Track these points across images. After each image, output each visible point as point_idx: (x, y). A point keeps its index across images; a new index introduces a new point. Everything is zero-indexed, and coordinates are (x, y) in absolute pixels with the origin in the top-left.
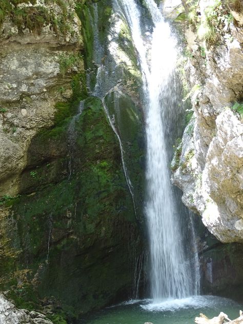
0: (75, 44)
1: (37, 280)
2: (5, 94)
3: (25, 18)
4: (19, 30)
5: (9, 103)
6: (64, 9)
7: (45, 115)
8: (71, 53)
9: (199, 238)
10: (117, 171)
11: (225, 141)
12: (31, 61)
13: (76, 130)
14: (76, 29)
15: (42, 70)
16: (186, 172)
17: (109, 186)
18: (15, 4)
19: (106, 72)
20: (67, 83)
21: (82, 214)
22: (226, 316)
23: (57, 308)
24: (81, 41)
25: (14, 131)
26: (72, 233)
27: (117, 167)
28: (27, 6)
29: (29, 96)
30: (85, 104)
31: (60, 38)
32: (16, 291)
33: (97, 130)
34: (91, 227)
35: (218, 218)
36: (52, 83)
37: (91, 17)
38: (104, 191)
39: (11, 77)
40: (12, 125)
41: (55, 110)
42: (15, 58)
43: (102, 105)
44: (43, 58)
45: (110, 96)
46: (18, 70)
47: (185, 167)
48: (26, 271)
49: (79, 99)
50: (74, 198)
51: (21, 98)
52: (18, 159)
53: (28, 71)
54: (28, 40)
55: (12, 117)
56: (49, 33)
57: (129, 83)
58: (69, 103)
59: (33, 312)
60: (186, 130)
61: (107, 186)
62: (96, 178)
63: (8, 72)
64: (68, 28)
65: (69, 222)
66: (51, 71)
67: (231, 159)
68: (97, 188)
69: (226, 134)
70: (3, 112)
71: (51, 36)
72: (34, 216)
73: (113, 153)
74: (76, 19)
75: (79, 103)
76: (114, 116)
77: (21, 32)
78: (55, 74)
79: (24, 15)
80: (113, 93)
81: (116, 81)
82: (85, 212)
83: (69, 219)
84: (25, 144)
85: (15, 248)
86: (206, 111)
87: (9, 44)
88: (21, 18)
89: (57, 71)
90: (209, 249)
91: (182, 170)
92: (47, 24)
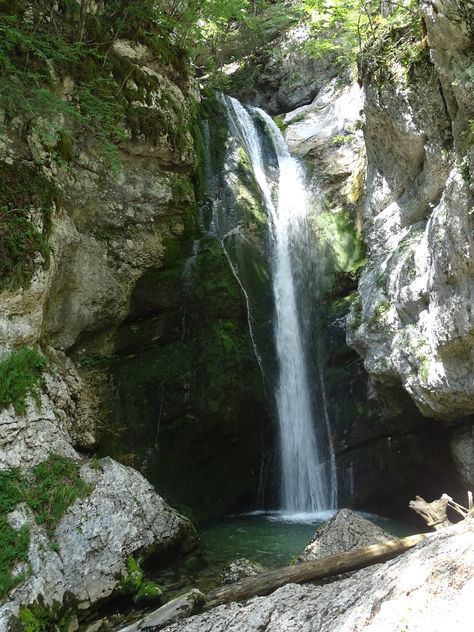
0: (189, 166)
2: (109, 216)
4: (133, 134)
5: (112, 228)
6: (180, 119)
7: (154, 252)
8: (184, 177)
12: (139, 178)
15: (152, 192)
16: (377, 328)
17: (235, 353)
25: (119, 267)
26: (190, 410)
28: (142, 105)
29: (134, 224)
30: (201, 245)
31: (176, 155)
34: (214, 405)
36: (161, 212)
37: (201, 136)
38: (229, 359)
39: (117, 195)
40: (117, 257)
41: (162, 248)
42: (121, 171)
44: (153, 177)
45: (230, 239)
47: (375, 323)
49: (192, 237)
51: (126, 225)
52: (120, 305)
53: (136, 191)
54: (140, 149)
55: (118, 248)
56: (166, 146)
57: (253, 226)
58: (179, 242)
61: (233, 352)
62: (221, 341)
63: (114, 188)
64: (184, 144)
65: (187, 396)
66: (162, 195)
68: (221, 354)
70: (108, 239)
74: (189, 135)
75: (192, 243)
76: (236, 265)
77: (134, 140)
78: (167, 200)
79: (141, 116)
80: (233, 236)
81: (236, 221)
83: (186, 391)
84: (129, 287)
88: (136, 119)
89: (170, 196)
90: (348, 450)
91: (370, 326)
92: (164, 133)
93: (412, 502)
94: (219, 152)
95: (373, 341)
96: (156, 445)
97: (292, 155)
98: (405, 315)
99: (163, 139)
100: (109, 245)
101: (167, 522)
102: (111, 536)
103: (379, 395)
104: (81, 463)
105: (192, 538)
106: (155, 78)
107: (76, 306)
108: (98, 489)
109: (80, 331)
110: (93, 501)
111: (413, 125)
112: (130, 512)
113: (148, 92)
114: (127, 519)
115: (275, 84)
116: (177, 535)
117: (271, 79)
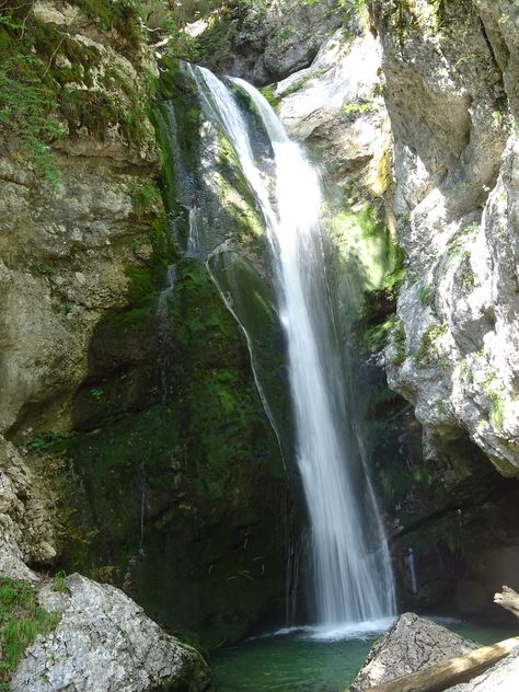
2: (47, 242)
3: (79, 107)
4: (71, 128)
5: (53, 259)
6: (133, 101)
7: (114, 287)
9: (386, 514)
10: (248, 390)
12: (85, 187)
13: (170, 315)
15: (105, 204)
16: (428, 362)
17: (239, 415)
18: (62, 83)
19: (204, 219)
20: (143, 232)
21: (198, 464)
25: (67, 311)
26: (182, 499)
27: (246, 382)
28: (79, 88)
30: (178, 270)
31: (132, 151)
33: (209, 317)
34: (216, 487)
36: (119, 230)
37: (164, 123)
38: (231, 424)
39: (57, 213)
40: (64, 298)
41: (128, 279)
43: (207, 274)
44: (104, 185)
45: (217, 259)
46: (66, 200)
47: (425, 354)
48: (110, 568)
49: (165, 262)
50: (180, 436)
51: (73, 252)
52: (75, 363)
53: (83, 205)
54: (82, 148)
55: (64, 285)
56: (117, 140)
57: (246, 238)
58: (147, 269)
61: (235, 414)
62: (216, 400)
63: (52, 203)
65: (177, 478)
66: (119, 207)
68: (219, 418)
70: (49, 274)
71: (119, 144)
72: (111, 468)
73: (238, 358)
74: (148, 123)
75: (166, 269)
76: (229, 293)
77: (73, 136)
78: (126, 213)
79: (80, 103)
80: (221, 254)
81: (223, 235)
82: (204, 461)
83: (176, 472)
84: (84, 337)
85: (85, 526)
88: (73, 108)
89: (129, 208)
90: (404, 532)
91: (418, 360)
92: (114, 124)
93: (497, 596)
94: (190, 143)
95: (425, 380)
96: (141, 551)
97: (291, 137)
98: (464, 340)
99: (113, 131)
100: (51, 282)
101: (166, 655)
102: (89, 682)
103: (439, 454)
104: (39, 584)
105: (202, 673)
106: (93, 49)
107: (13, 370)
108: (65, 619)
109: (21, 404)
110: (59, 636)
111: (451, 83)
112: (112, 646)
113: (87, 69)
114: (110, 657)
115: (258, 44)
116: (179, 671)
117: (253, 37)
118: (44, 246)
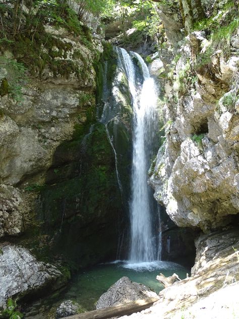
0: (90, 87)
1: (53, 242)
3: (58, 67)
4: (54, 74)
5: (43, 123)
7: (67, 133)
8: (88, 93)
9: (163, 223)
11: (186, 159)
14: (92, 77)
15: (67, 102)
16: (158, 178)
20: (83, 112)
22: (177, 276)
23: (65, 262)
24: (95, 85)
25: (45, 142)
26: (79, 212)
27: (112, 170)
28: (60, 59)
29: (57, 119)
30: (94, 127)
31: (81, 82)
32: (38, 249)
33: (101, 145)
35: (177, 210)
36: (73, 111)
37: (102, 70)
38: (102, 186)
39: (46, 105)
40: (44, 137)
42: (50, 93)
43: (105, 129)
44: (69, 95)
46: (51, 101)
47: (158, 174)
48: (46, 236)
49: (90, 124)
51: (52, 120)
52: (46, 160)
53: (58, 102)
55: (45, 132)
56: (74, 78)
57: (125, 115)
58: (83, 126)
59: (48, 264)
60: (160, 149)
62: (98, 177)
63: (44, 102)
64: (86, 76)
65: (77, 205)
67: (189, 171)
68: (98, 184)
69: (187, 155)
70: (39, 128)
71: (75, 80)
74: (93, 71)
75: (90, 126)
77: (55, 77)
79: (58, 65)
83: (77, 203)
84: (52, 151)
86: (174, 138)
87: (46, 83)
88: (56, 67)
89: (77, 104)
90: (169, 230)
91: (155, 176)
92: (73, 72)
93: (158, 276)
95: (157, 184)
96: (60, 230)
98: (168, 172)
99: (73, 75)
100: (39, 131)
101: (38, 278)
106: (70, 44)
109: (23, 175)
112: (13, 275)
113: (65, 51)
114: (11, 279)
116: (44, 284)
118: (39, 118)
